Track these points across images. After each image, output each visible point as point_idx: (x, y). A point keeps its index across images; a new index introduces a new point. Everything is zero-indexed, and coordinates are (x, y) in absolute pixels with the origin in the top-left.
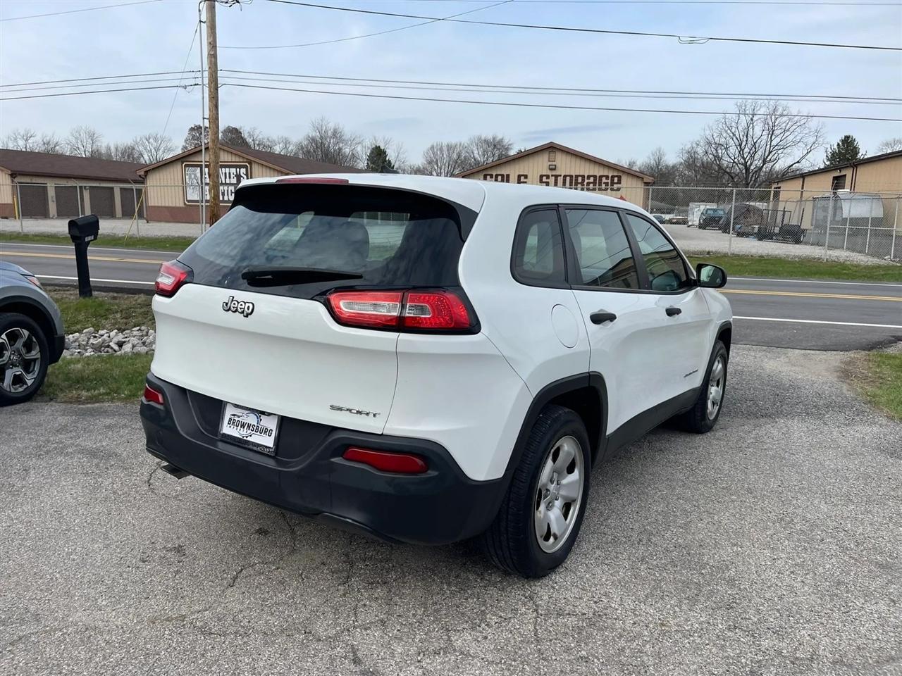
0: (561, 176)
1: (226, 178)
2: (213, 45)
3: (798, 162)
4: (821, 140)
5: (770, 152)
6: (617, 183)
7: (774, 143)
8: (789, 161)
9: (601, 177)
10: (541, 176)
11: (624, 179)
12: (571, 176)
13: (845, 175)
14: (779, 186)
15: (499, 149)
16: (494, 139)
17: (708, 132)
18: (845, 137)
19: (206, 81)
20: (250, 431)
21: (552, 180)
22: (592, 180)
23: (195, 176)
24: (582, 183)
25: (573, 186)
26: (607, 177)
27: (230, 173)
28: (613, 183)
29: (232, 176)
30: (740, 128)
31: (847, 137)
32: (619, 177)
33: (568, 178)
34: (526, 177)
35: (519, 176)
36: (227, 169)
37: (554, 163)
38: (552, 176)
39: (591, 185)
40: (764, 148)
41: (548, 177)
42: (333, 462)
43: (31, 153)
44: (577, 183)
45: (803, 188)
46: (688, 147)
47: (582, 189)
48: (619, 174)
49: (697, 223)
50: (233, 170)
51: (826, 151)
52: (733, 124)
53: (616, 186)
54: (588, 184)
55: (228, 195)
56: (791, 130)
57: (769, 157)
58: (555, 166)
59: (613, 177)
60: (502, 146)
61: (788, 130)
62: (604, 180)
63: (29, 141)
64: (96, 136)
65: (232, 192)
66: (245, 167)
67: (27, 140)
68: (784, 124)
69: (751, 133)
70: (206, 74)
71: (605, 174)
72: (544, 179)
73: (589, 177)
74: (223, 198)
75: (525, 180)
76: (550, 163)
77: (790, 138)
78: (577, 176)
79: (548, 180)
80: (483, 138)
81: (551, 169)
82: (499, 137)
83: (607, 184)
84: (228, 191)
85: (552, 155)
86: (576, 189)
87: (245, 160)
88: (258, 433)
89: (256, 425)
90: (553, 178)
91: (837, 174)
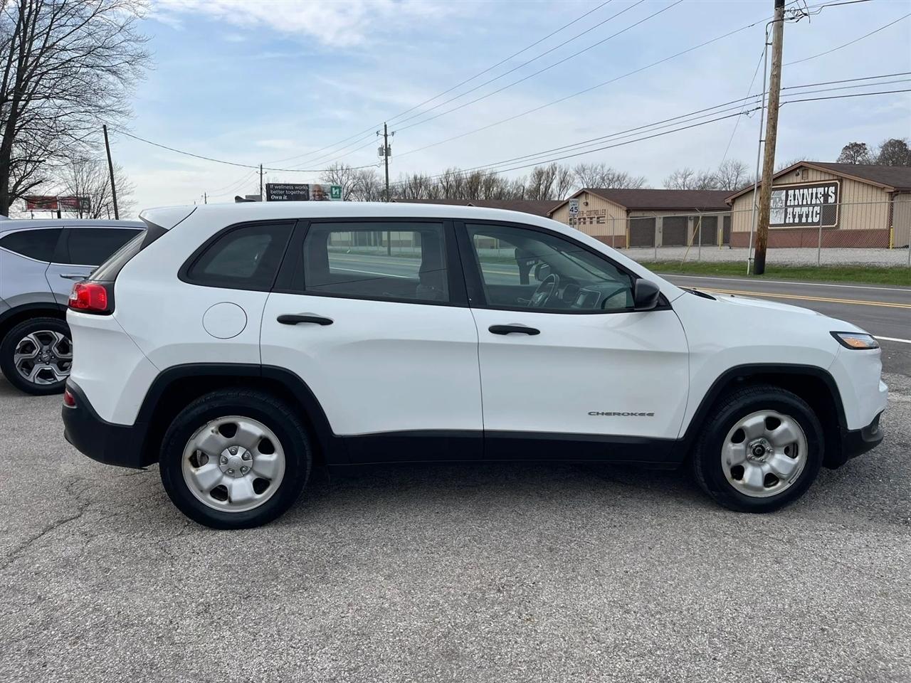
1: (812, 198)
2: (777, 65)
19: (767, 103)
23: (780, 199)
27: (817, 193)
29: (819, 196)
36: (815, 189)
43: (689, 191)
50: (821, 190)
55: (812, 216)
63: (688, 179)
64: (741, 168)
65: (817, 214)
66: (835, 185)
67: (685, 178)
70: (767, 96)
74: (807, 220)
84: (812, 212)
87: (836, 178)
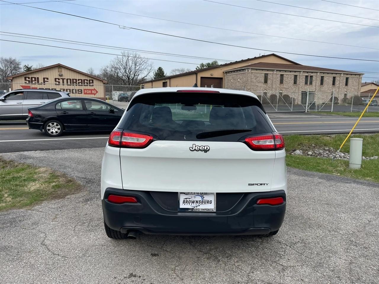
0: (65, 79)
3: (146, 76)
4: (153, 68)
5: (136, 72)
6: (91, 83)
7: (137, 68)
8: (143, 76)
9: (84, 80)
10: (56, 79)
11: (95, 81)
12: (70, 79)
13: (167, 82)
14: (143, 85)
15: (14, 64)
16: (10, 59)
17: (112, 63)
18: (159, 67)
20: (198, 204)
21: (61, 81)
22: (80, 81)
24: (76, 83)
25: (83, 84)
26: (87, 80)
28: (90, 83)
30: (124, 62)
31: (160, 68)
32: (92, 80)
33: (69, 80)
34: (47, 79)
35: (44, 79)
37: (61, 73)
38: (61, 79)
39: (80, 84)
40: (134, 70)
41: (59, 79)
42: (254, 207)
44: (73, 83)
45: (152, 86)
46: (104, 68)
47: (76, 85)
48: (92, 79)
49: (117, 99)
51: (154, 73)
52: (121, 60)
53: (91, 84)
54: (79, 83)
56: (142, 64)
57: (136, 74)
58: (62, 74)
59: (90, 80)
60: (15, 63)
61: (141, 64)
62: (86, 81)
68: (140, 62)
69: (128, 64)
71: (86, 79)
72: (57, 80)
73: (79, 80)
75: (47, 80)
76: (59, 73)
77: (143, 67)
78: (73, 79)
79: (59, 81)
80: (4, 59)
81: (60, 76)
82: (13, 58)
83: (87, 83)
85: (60, 70)
86: (73, 85)
88: (204, 204)
89: (201, 200)
90: (62, 80)
91: (164, 81)
